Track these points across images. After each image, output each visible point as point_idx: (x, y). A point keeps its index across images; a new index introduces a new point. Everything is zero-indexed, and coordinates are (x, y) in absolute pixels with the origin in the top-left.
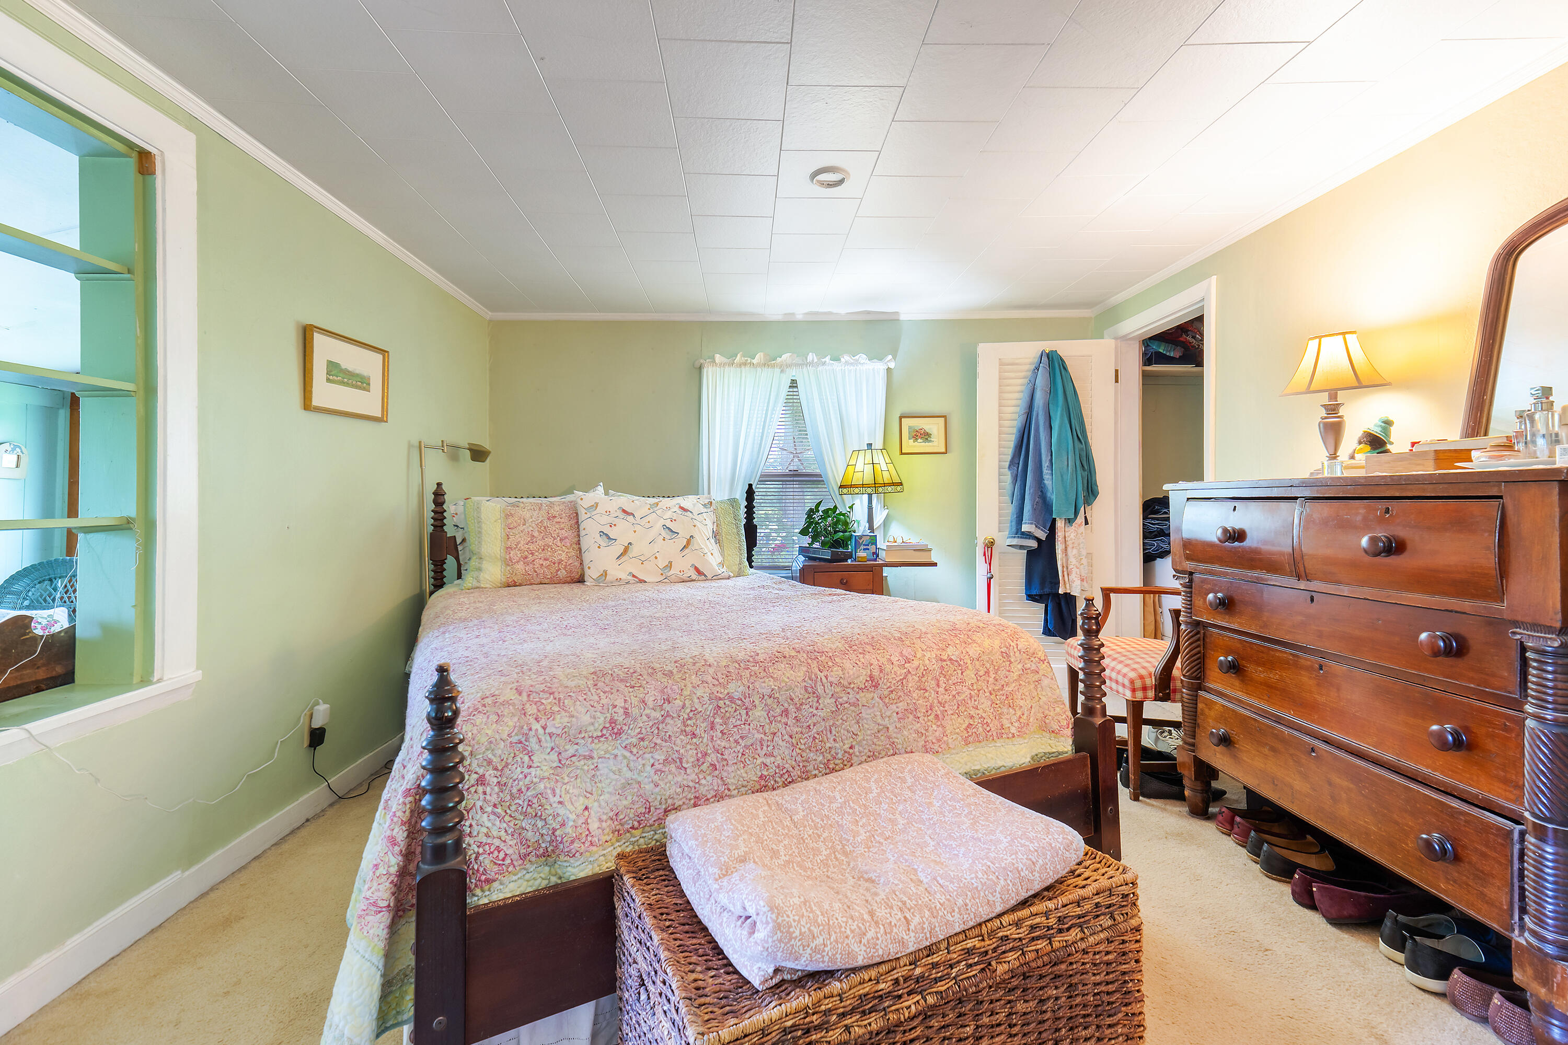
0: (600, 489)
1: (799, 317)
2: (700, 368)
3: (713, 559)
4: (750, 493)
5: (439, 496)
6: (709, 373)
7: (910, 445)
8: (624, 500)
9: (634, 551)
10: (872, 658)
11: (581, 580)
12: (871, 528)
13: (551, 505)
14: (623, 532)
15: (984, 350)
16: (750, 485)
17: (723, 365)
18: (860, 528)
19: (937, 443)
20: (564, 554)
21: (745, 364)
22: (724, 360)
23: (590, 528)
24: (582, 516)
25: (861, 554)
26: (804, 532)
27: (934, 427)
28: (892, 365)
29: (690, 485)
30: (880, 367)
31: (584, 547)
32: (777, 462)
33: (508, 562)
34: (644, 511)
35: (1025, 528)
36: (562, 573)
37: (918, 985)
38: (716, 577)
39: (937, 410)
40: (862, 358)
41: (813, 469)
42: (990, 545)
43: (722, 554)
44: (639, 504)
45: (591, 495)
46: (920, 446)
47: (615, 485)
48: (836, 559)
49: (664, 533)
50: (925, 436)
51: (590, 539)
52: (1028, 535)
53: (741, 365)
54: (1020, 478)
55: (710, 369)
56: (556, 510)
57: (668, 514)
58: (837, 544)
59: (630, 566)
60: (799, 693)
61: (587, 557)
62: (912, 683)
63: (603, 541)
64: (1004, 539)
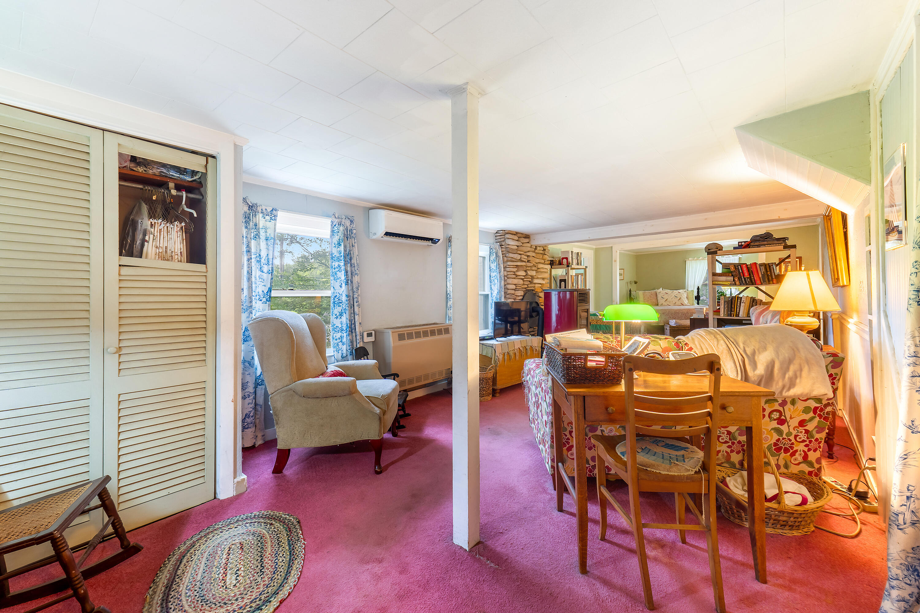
0: (661, 289)
2: (685, 261)
3: (686, 302)
4: (698, 288)
5: (630, 291)
6: (687, 262)
8: (667, 291)
9: (668, 300)
11: (658, 305)
14: (666, 296)
16: (698, 287)
20: (654, 301)
21: (697, 260)
22: (692, 259)
23: (659, 297)
24: (658, 294)
29: (683, 287)
31: (658, 299)
33: (644, 302)
34: (671, 293)
36: (654, 304)
38: (686, 305)
43: (688, 301)
45: (659, 290)
47: (665, 288)
49: (674, 297)
53: (696, 260)
55: (688, 261)
56: (652, 293)
57: (676, 293)
59: (667, 303)
60: (685, 313)
61: (659, 301)
63: (662, 298)
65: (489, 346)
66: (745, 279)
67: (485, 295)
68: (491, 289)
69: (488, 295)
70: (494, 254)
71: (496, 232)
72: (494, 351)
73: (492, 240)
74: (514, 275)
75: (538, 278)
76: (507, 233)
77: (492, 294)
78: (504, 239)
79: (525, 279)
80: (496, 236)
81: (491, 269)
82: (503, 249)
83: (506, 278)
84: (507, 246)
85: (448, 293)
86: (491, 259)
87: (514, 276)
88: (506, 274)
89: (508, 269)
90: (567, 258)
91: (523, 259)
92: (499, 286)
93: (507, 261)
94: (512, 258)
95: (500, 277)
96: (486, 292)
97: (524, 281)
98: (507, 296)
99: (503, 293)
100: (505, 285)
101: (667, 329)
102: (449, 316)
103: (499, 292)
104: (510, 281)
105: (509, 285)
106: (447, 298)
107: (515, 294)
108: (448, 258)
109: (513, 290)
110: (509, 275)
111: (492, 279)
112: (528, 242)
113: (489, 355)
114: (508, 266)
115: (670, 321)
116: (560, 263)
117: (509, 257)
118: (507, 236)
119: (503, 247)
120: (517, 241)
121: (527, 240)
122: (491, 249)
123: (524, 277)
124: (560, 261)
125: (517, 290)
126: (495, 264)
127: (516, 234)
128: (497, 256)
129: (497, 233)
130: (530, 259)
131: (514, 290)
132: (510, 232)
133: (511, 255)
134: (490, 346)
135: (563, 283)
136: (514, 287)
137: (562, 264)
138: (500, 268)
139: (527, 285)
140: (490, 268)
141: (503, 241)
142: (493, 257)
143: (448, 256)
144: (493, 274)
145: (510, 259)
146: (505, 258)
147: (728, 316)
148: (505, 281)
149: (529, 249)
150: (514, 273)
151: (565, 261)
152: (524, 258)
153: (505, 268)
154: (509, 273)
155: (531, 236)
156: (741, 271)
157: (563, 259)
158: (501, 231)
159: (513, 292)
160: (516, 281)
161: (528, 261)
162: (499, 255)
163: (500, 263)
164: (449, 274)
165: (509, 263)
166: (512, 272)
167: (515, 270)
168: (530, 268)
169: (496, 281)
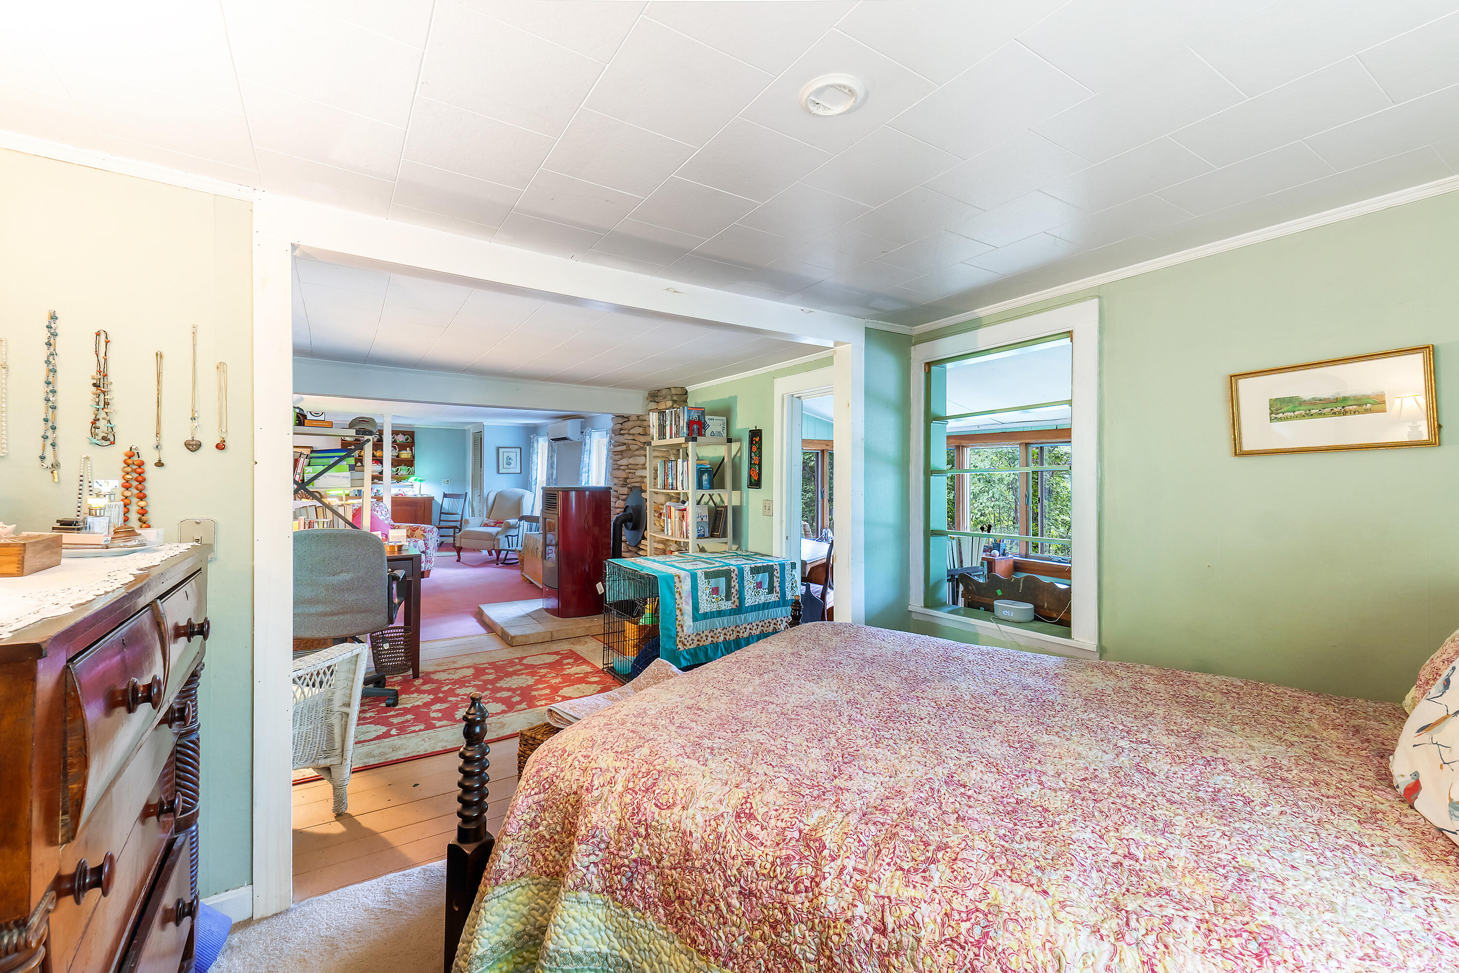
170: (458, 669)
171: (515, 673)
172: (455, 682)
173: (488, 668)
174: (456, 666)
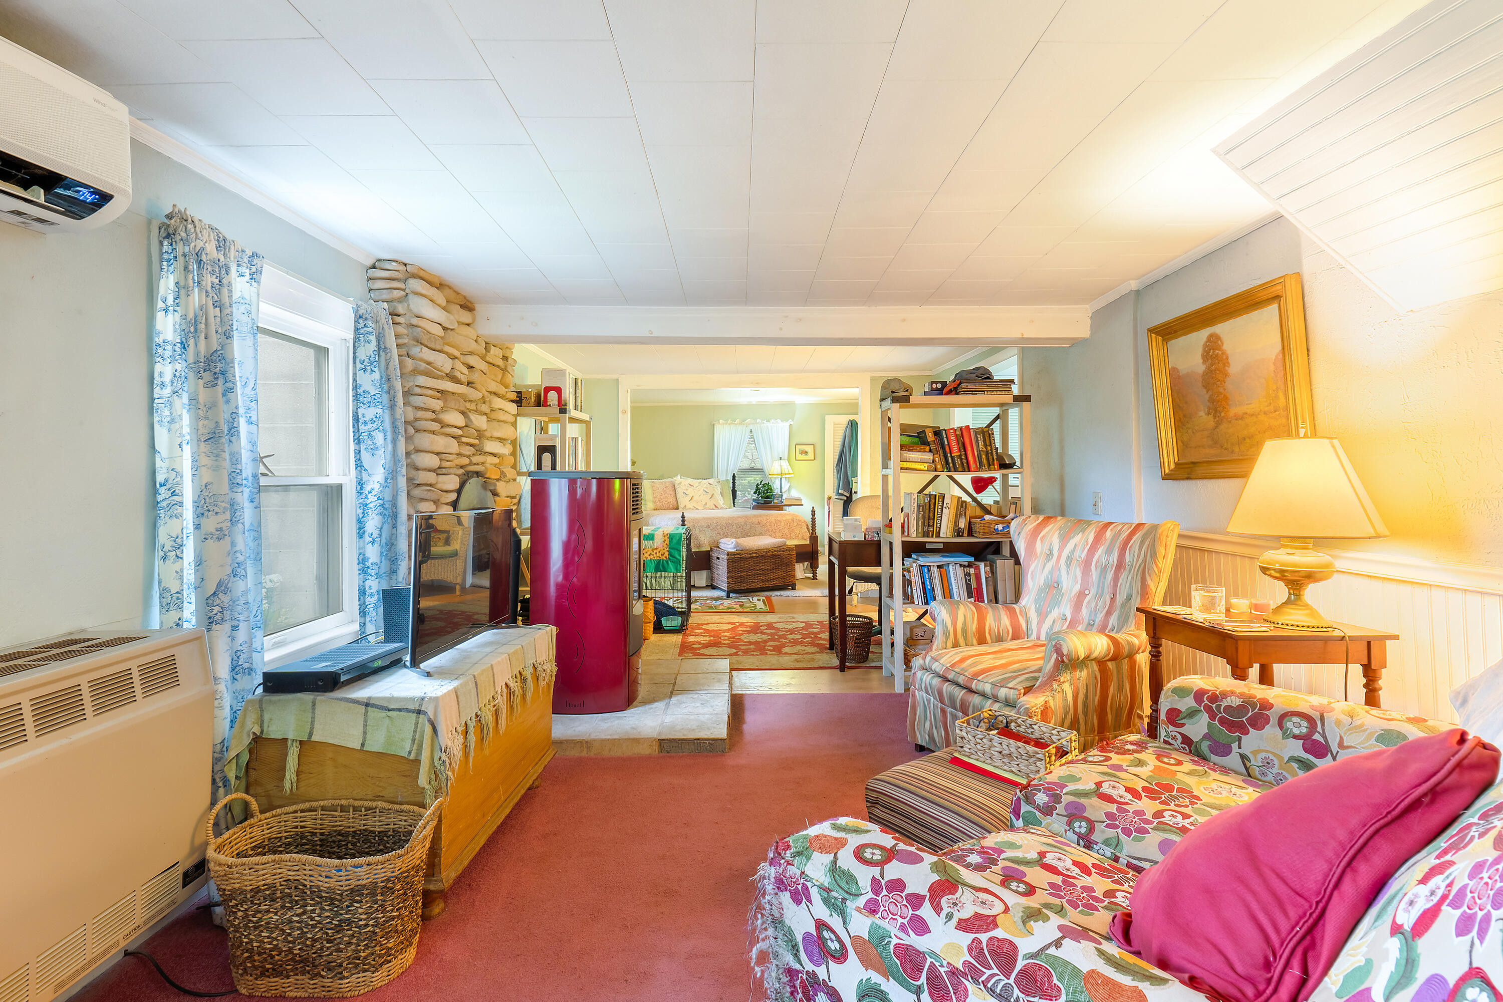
0: (681, 476)
1: (754, 403)
2: (714, 425)
3: (721, 502)
4: (734, 477)
6: (717, 427)
7: (799, 457)
8: (690, 481)
9: (694, 499)
10: (760, 519)
11: (677, 509)
12: (781, 492)
13: (665, 482)
14: (690, 492)
15: (828, 418)
16: (734, 474)
17: (723, 424)
18: (777, 491)
19: (811, 457)
20: (671, 500)
21: (732, 424)
22: (723, 422)
23: (680, 491)
24: (677, 487)
25: (775, 501)
26: (755, 493)
27: (810, 449)
28: (792, 423)
29: (712, 475)
30: (787, 424)
31: (678, 497)
32: (746, 465)
33: (655, 502)
34: (697, 485)
35: (840, 492)
36: (671, 506)
37: (756, 553)
38: (722, 508)
39: (810, 442)
40: (779, 421)
41: (759, 466)
42: (830, 498)
43: (724, 500)
44: (695, 482)
45: (678, 479)
46: (804, 457)
47: (685, 475)
48: (766, 503)
49: (704, 492)
50: (806, 453)
51: (680, 495)
52: (841, 494)
53: (730, 424)
54: (839, 472)
56: (667, 484)
57: (705, 486)
58: (767, 497)
59: (693, 504)
60: (743, 524)
61: (679, 501)
62: (768, 524)
63: (684, 495)
64: (834, 496)
65: (400, 710)
66: (952, 458)
67: (330, 486)
68: (359, 465)
69: (340, 487)
70: (373, 338)
71: (369, 263)
72: (428, 729)
73: (358, 285)
74: (432, 420)
75: (492, 438)
76: (414, 276)
77: (361, 484)
78: (403, 293)
79: (464, 440)
80: (370, 279)
81: (360, 391)
82: (401, 330)
83: (411, 430)
84: (415, 321)
85: (160, 478)
86: (362, 354)
87: (435, 426)
88: (411, 417)
89: (418, 401)
90: (558, 390)
91: (458, 375)
92: (389, 456)
93: (416, 372)
94: (429, 363)
95: (394, 426)
96: (333, 479)
97: (461, 443)
98: (417, 492)
99: (402, 482)
100: (408, 454)
101: (718, 558)
102: (164, 591)
103: (392, 475)
104: (424, 440)
105: (422, 454)
106: (154, 505)
107: (439, 486)
108: (160, 315)
109: (429, 471)
110: (421, 419)
111: (362, 428)
112: (468, 325)
113: (404, 749)
114: (418, 390)
115: (721, 541)
116: (540, 402)
117: (421, 360)
118: (415, 284)
119: (398, 319)
120: (444, 308)
121: (466, 317)
122: (359, 317)
123: (460, 432)
124: (538, 396)
125: (444, 471)
126: (377, 376)
127: (441, 286)
128: (381, 348)
129: (374, 267)
130: (476, 377)
131: (434, 471)
132: (422, 274)
133: (427, 354)
134: (408, 710)
135: (547, 457)
136: (434, 461)
137: (546, 405)
138: (392, 391)
139: (468, 457)
140: (355, 388)
141: (400, 300)
142: (368, 349)
143: (160, 305)
144: (368, 413)
145: (423, 366)
146: (409, 361)
147: (924, 536)
148: (408, 439)
149: (473, 346)
150: (434, 416)
151: (553, 395)
152: (462, 372)
153: (407, 393)
154: (420, 414)
155: (477, 306)
156: (946, 443)
157: (547, 390)
158: (394, 264)
159: (431, 477)
160: (441, 443)
161: (469, 384)
162: (388, 346)
163: (392, 376)
164: (167, 391)
165: (422, 380)
166: (427, 410)
167: (437, 404)
168: (473, 407)
169: (379, 438)
170: (795, 654)
171: (750, 643)
172: (801, 643)
173: (770, 650)
174: (796, 657)
